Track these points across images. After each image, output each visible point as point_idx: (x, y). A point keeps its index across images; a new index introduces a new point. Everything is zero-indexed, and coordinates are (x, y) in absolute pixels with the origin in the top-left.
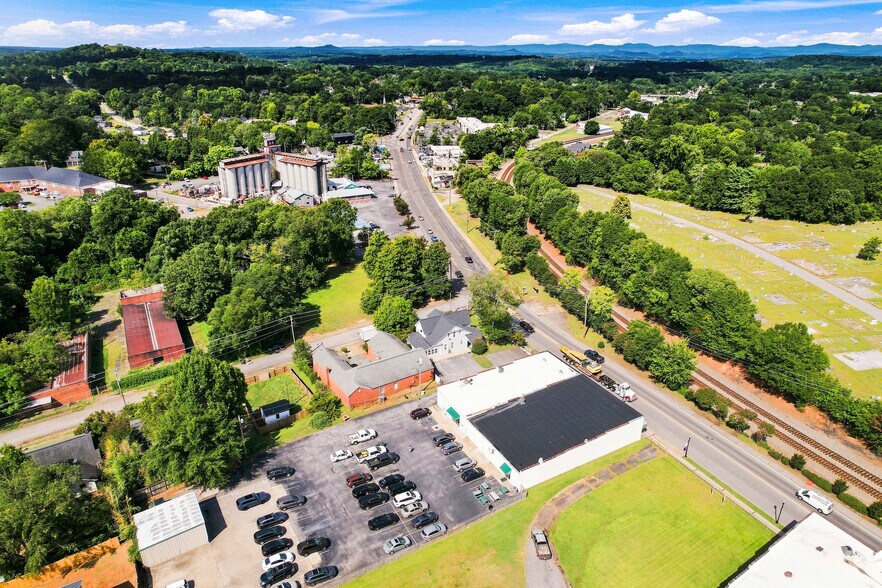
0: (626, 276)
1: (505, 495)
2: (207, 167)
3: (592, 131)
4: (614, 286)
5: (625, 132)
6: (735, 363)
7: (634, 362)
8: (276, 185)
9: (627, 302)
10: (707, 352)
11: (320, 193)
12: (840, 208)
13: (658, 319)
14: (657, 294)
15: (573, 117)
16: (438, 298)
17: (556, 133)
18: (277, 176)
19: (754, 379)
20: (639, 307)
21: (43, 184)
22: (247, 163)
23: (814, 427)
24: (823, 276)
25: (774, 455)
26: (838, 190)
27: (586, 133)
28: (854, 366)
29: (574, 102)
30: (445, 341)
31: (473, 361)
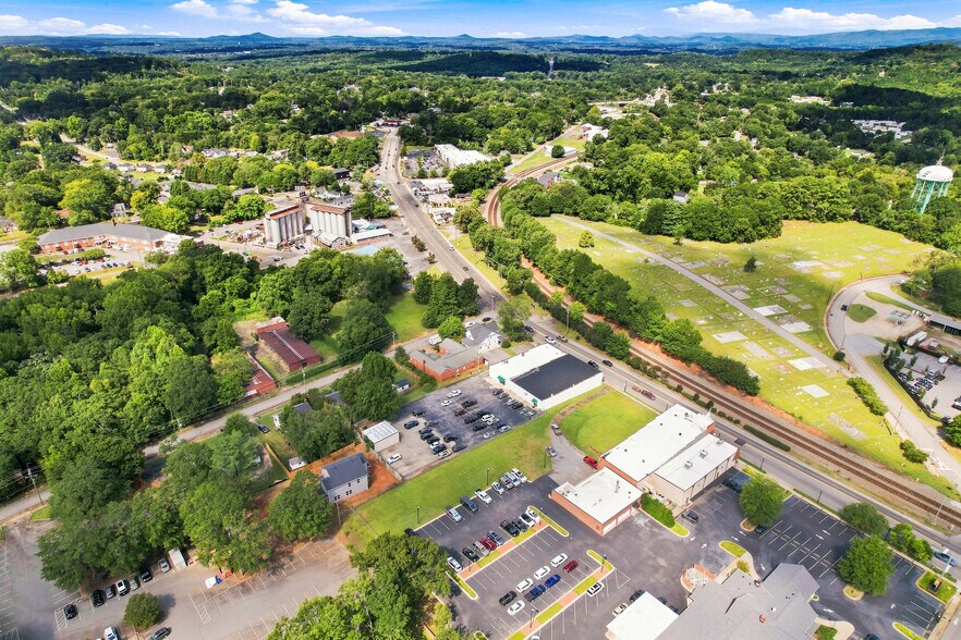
0: (591, 294)
1: (535, 412)
2: (241, 214)
3: (558, 154)
4: (584, 301)
5: (587, 156)
6: (656, 343)
7: (597, 346)
8: (308, 228)
9: (591, 311)
10: (640, 338)
11: (348, 235)
12: (741, 232)
13: (612, 320)
14: (610, 305)
15: (540, 139)
16: (470, 315)
17: (527, 157)
18: (307, 221)
19: (665, 351)
20: (599, 313)
21: (113, 239)
22: (286, 213)
23: (694, 374)
24: (719, 286)
25: (670, 388)
26: (740, 220)
27: (553, 156)
28: (722, 341)
29: (540, 125)
30: (486, 341)
31: (504, 353)
